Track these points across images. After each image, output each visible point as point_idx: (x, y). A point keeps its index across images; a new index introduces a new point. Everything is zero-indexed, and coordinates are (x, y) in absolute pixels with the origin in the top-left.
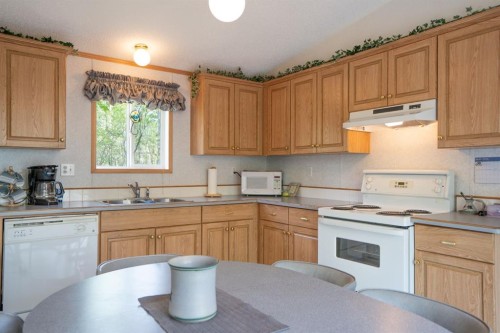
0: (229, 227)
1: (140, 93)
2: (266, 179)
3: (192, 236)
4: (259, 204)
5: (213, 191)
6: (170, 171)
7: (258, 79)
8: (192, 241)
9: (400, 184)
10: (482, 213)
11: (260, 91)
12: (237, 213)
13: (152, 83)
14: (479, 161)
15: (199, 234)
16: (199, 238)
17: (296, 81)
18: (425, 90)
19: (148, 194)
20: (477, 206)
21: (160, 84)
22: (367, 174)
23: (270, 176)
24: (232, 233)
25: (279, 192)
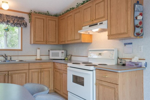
0: (41, 71)
1: (6, 20)
2: (58, 53)
3: (25, 74)
4: (54, 62)
5: (38, 57)
6: (21, 50)
7: (56, 16)
8: (25, 76)
9: (100, 54)
10: (124, 65)
11: (57, 20)
12: (45, 66)
13: (13, 17)
14: (125, 44)
15: (28, 74)
16: (27, 75)
17: (67, 16)
18: (104, 17)
19: (11, 59)
20: (123, 62)
21: (16, 17)
22: (90, 50)
23: (60, 52)
24: (42, 73)
25: (63, 58)
